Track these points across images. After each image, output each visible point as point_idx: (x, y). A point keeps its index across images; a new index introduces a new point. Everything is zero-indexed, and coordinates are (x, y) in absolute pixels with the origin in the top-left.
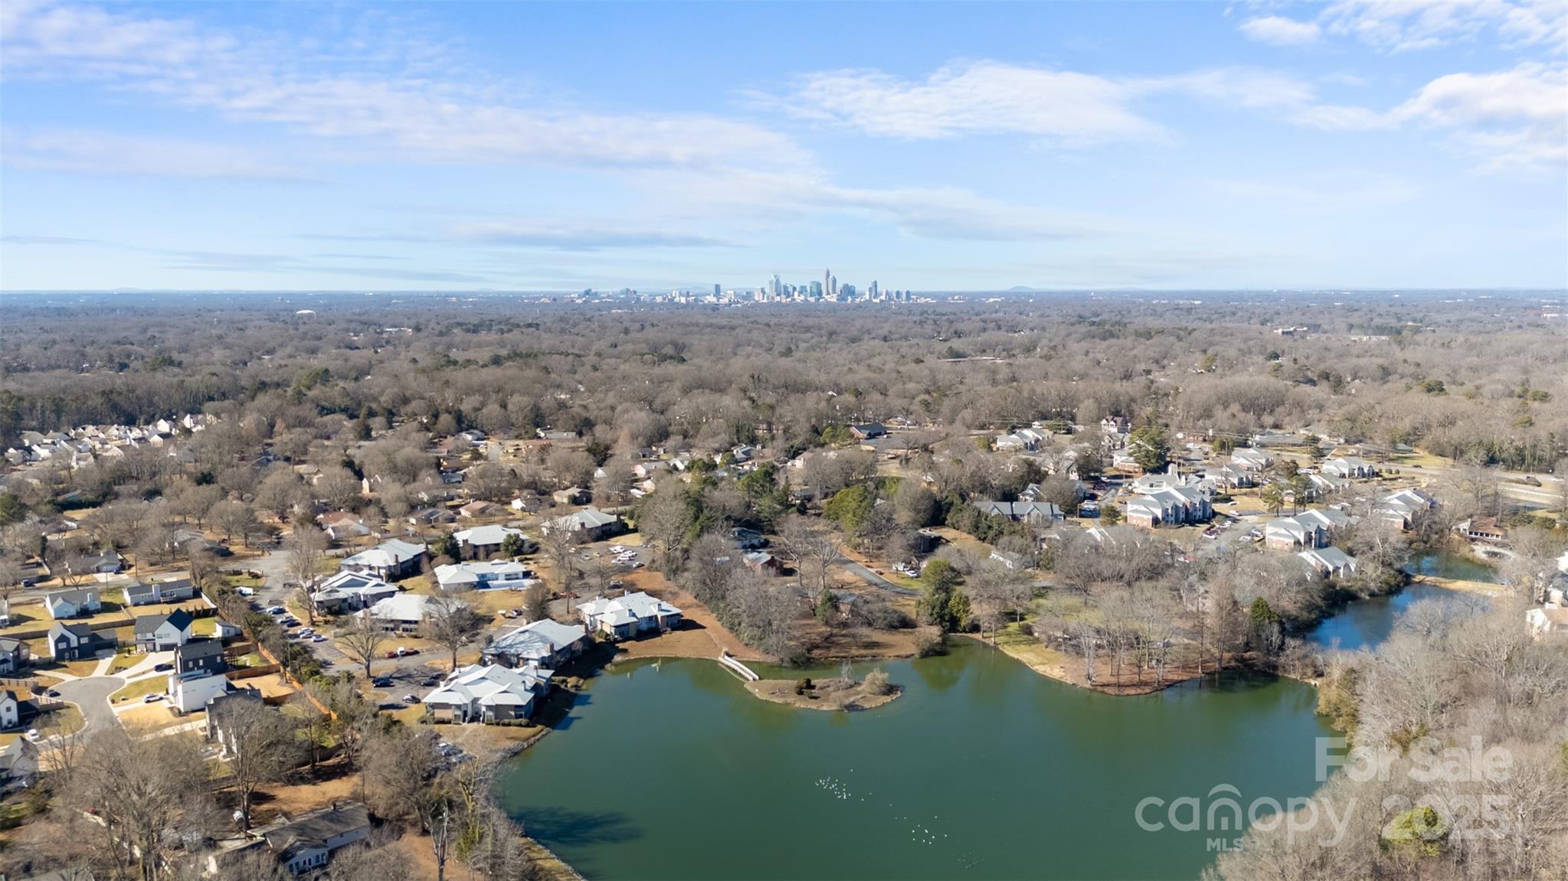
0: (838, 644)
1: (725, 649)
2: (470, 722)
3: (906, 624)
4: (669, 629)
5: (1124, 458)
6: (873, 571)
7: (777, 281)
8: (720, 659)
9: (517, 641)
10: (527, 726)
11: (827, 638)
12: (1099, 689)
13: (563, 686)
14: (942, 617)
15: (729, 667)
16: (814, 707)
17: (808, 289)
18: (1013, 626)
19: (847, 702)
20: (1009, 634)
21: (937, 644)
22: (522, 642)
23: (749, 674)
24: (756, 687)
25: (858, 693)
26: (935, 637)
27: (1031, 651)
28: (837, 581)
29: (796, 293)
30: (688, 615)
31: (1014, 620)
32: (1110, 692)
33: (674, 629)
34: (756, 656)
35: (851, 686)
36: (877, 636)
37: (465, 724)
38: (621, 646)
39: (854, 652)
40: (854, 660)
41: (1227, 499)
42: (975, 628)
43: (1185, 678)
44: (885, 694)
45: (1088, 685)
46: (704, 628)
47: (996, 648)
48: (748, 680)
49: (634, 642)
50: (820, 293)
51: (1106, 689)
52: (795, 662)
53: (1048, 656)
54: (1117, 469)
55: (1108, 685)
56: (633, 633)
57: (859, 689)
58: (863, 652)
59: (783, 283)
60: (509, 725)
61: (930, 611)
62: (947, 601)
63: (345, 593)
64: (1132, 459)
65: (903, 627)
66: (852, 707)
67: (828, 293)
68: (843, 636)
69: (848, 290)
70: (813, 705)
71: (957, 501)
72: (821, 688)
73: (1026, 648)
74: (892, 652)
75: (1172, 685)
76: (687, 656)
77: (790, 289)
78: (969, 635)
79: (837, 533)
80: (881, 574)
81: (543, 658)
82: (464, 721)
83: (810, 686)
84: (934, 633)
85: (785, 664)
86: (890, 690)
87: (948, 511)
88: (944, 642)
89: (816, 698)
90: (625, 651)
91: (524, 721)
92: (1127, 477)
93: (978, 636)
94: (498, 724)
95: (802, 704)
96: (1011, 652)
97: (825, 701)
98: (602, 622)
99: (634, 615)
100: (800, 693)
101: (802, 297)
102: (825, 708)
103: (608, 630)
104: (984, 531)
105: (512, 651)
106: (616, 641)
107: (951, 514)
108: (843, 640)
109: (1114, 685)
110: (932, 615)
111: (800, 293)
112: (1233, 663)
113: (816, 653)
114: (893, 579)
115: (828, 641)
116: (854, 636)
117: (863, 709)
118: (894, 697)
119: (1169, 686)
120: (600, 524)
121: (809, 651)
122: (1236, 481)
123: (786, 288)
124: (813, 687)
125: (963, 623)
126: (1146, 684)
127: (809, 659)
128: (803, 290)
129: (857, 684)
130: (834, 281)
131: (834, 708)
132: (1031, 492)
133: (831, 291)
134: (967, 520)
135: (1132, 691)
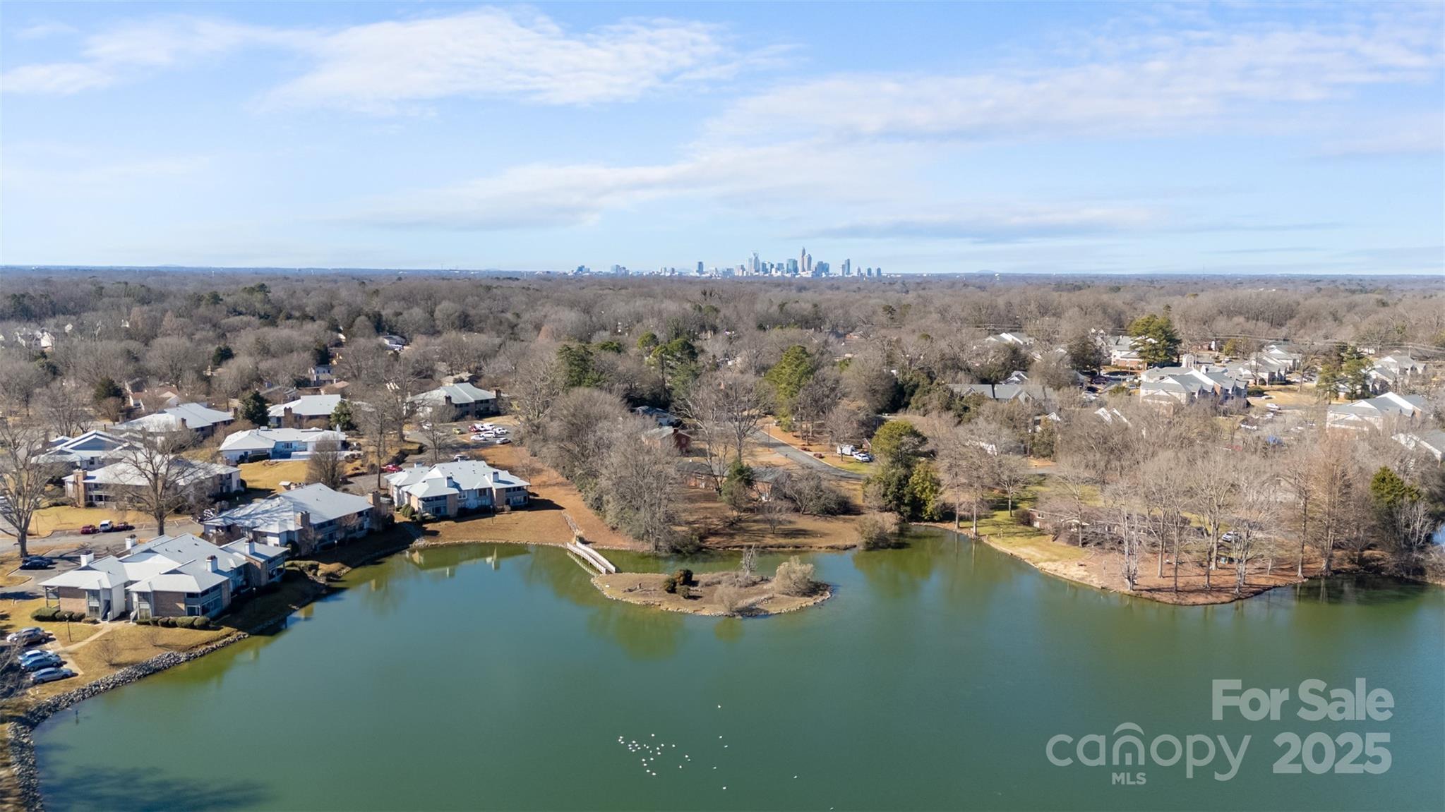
0: (746, 531)
1: (578, 533)
2: (115, 619)
3: (845, 508)
4: (507, 509)
5: (1124, 353)
6: (810, 454)
7: (757, 258)
8: (570, 546)
9: (259, 511)
10: (204, 627)
11: (732, 523)
12: (1146, 594)
13: (310, 574)
14: (899, 499)
15: (578, 556)
16: (689, 610)
17: (785, 266)
18: (1002, 516)
19: (742, 604)
20: (997, 525)
21: (893, 534)
23: (603, 563)
24: (608, 582)
25: (764, 592)
26: (887, 525)
27: (1032, 544)
28: (762, 463)
29: (774, 270)
30: (544, 494)
31: (1005, 508)
32: (1164, 599)
33: (515, 508)
34: (624, 543)
35: (755, 583)
36: (804, 522)
37: (108, 623)
38: (430, 527)
39: (769, 540)
40: (764, 550)
41: (1260, 393)
42: (947, 514)
43: (1278, 583)
44: (804, 594)
45: (1127, 588)
46: (562, 508)
47: (978, 539)
48: (599, 572)
49: (450, 523)
50: (796, 270)
51: (1157, 595)
52: (678, 552)
53: (1057, 551)
54: (1116, 367)
55: (1159, 590)
56: (452, 511)
57: (765, 587)
58: (782, 541)
59: (761, 260)
60: (174, 625)
61: (882, 491)
62: (907, 477)
64: (1134, 354)
65: (844, 513)
66: (749, 612)
67: (804, 270)
68: (755, 521)
69: (823, 267)
70: (688, 607)
71: (924, 381)
72: (707, 585)
73: (1026, 540)
74: (824, 542)
75: (1259, 592)
76: (523, 542)
77: (768, 267)
78: (938, 525)
79: (770, 418)
80: (822, 457)
81: (288, 532)
82: (105, 618)
83: (688, 579)
84: (889, 521)
85: (664, 554)
86: (814, 589)
87: (912, 394)
88: (902, 532)
89: (695, 598)
90: (435, 534)
91: (200, 619)
92: (1132, 374)
93: (952, 526)
94: (155, 623)
95: (671, 605)
96: (1001, 545)
97: (706, 602)
98: (410, 495)
99: (456, 486)
100: (672, 590)
101: (779, 273)
102: (706, 613)
103: (416, 505)
104: (961, 410)
105: (247, 523)
106: (424, 520)
107: (916, 397)
108: (755, 527)
109: (1169, 590)
110: (885, 495)
111: (778, 269)
112: (1347, 566)
113: (712, 541)
114: (838, 463)
115: (734, 527)
116: (770, 521)
117: (767, 615)
118: (819, 599)
119: (1257, 594)
120: (472, 400)
121: (702, 538)
122: (1266, 376)
123: (764, 265)
124: (695, 584)
125: (930, 508)
126: (1220, 590)
127: (699, 549)
128: (780, 267)
129: (765, 580)
130: (810, 259)
131: (719, 613)
132: (1017, 379)
133: (806, 267)
134: (935, 399)
135: (1201, 599)
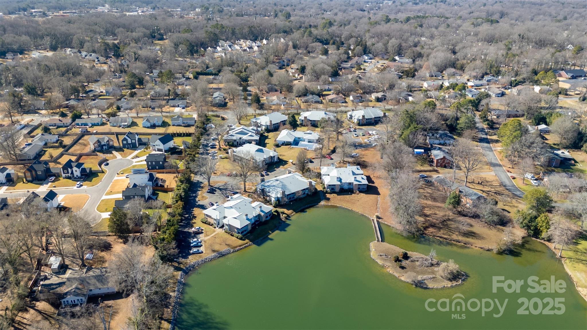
0: (448, 228)
1: (380, 213)
2: (220, 228)
4: (358, 192)
6: (509, 175)
9: (272, 185)
10: (241, 239)
11: (445, 220)
14: (529, 225)
16: (397, 275)
19: (420, 278)
22: (274, 186)
24: (375, 247)
25: (433, 273)
26: (519, 237)
28: (481, 177)
33: (360, 192)
35: (433, 265)
37: (217, 228)
39: (455, 236)
42: (551, 239)
44: (450, 280)
46: (380, 195)
49: (335, 195)
57: (436, 269)
58: (460, 238)
60: (233, 236)
62: (536, 218)
63: (236, 137)
66: (420, 284)
70: (397, 273)
72: (412, 261)
76: (357, 211)
78: (545, 243)
80: (514, 178)
82: (217, 226)
83: (407, 256)
85: (405, 234)
86: (456, 277)
89: (403, 268)
90: (328, 199)
93: (552, 246)
94: (229, 233)
95: (392, 269)
97: (407, 272)
98: (326, 180)
99: (341, 181)
100: (397, 260)
102: (403, 279)
103: (326, 185)
105: (267, 189)
106: (327, 192)
108: (454, 225)
110: (522, 223)
113: (430, 230)
115: (444, 223)
116: (462, 224)
117: (426, 288)
118: (454, 284)
120: (373, 117)
121: (427, 227)
124: (408, 258)
125: (543, 234)
127: (422, 234)
129: (438, 264)
131: (408, 280)
